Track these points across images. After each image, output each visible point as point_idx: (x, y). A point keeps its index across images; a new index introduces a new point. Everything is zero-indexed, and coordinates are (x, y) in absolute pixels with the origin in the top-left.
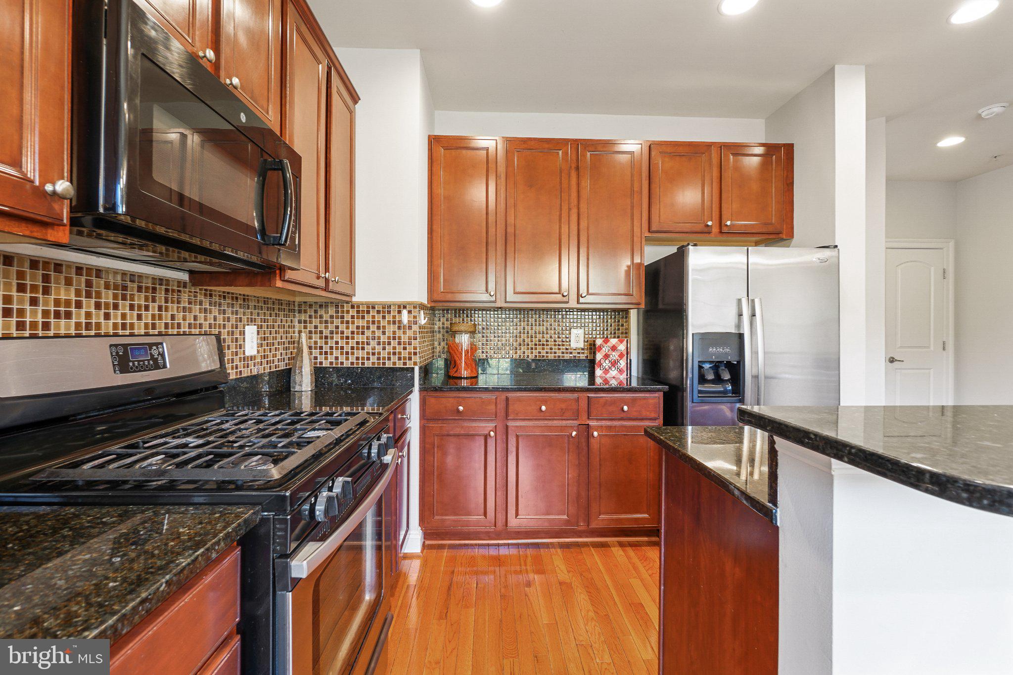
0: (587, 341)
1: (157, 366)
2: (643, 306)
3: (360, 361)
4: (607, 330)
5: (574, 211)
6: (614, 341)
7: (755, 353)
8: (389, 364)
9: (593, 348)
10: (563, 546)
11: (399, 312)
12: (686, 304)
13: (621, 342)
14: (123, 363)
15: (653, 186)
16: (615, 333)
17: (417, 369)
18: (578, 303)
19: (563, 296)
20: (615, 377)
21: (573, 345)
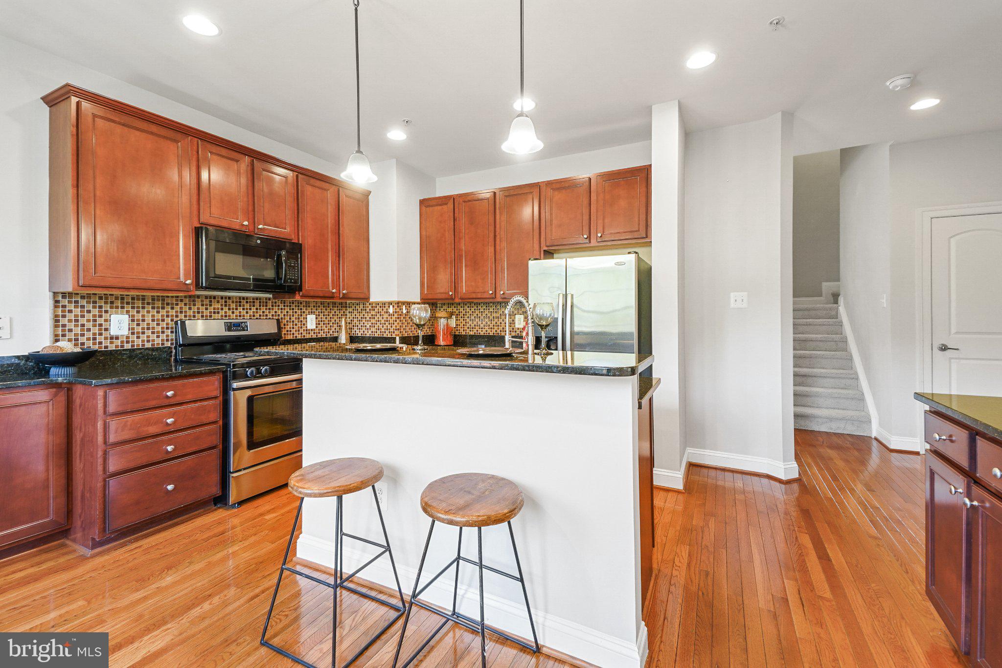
1: (244, 330)
11: (389, 307)
14: (229, 327)
17: (397, 338)
18: (501, 298)
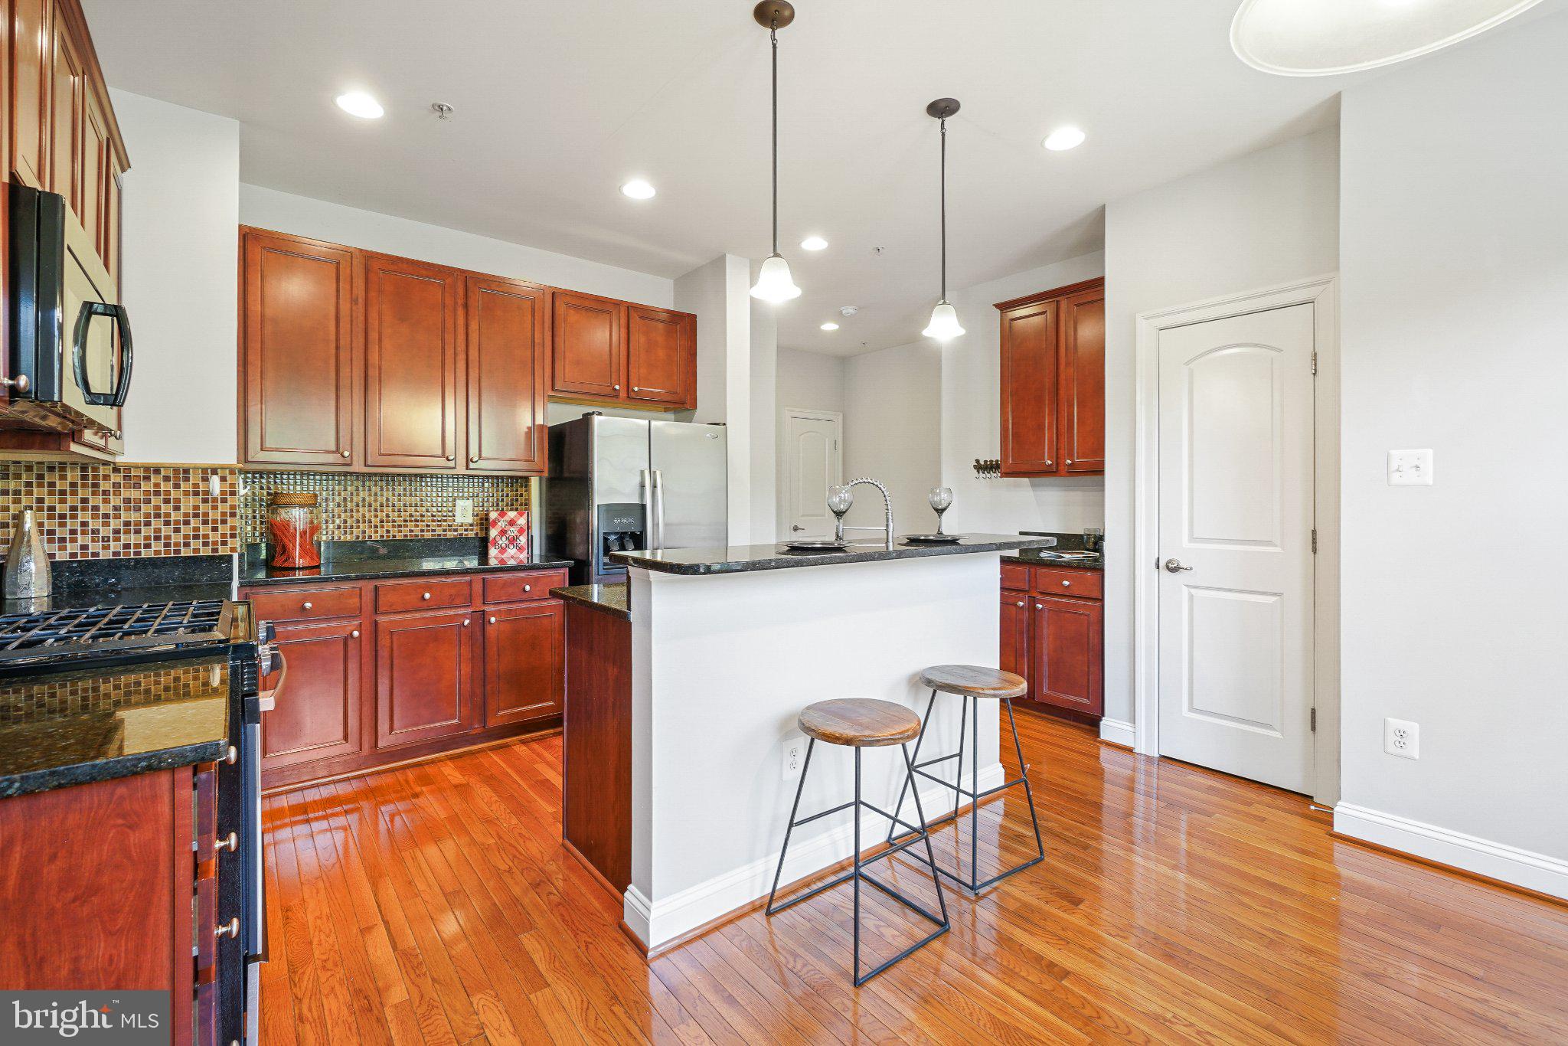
0: (477, 515)
2: (546, 474)
3: (132, 550)
4: (502, 500)
5: (462, 357)
6: (512, 514)
7: (656, 525)
8: (185, 552)
9: (485, 522)
10: (451, 758)
11: (205, 479)
12: (592, 473)
13: (521, 515)
15: (557, 339)
16: (512, 505)
17: (236, 556)
18: (467, 469)
19: (448, 460)
20: (514, 556)
21: (459, 519)
